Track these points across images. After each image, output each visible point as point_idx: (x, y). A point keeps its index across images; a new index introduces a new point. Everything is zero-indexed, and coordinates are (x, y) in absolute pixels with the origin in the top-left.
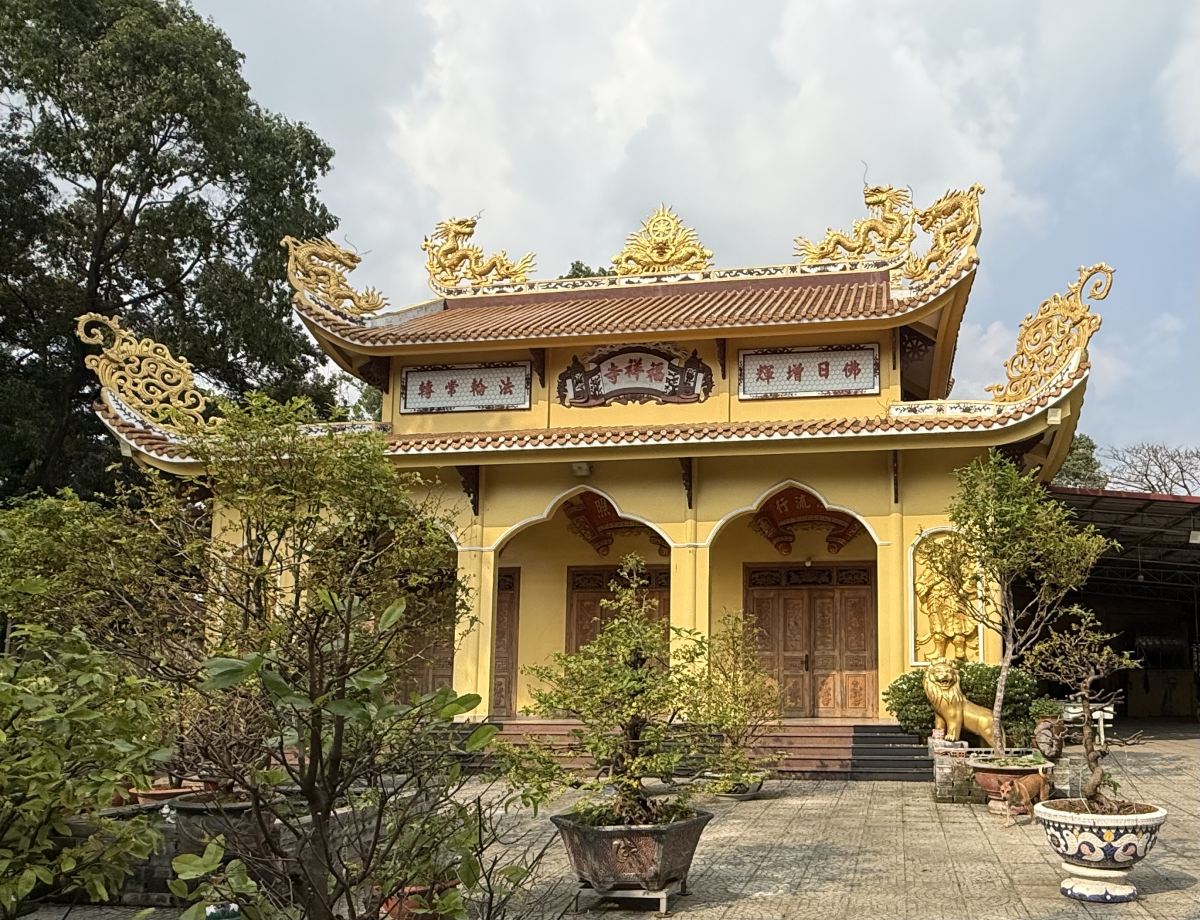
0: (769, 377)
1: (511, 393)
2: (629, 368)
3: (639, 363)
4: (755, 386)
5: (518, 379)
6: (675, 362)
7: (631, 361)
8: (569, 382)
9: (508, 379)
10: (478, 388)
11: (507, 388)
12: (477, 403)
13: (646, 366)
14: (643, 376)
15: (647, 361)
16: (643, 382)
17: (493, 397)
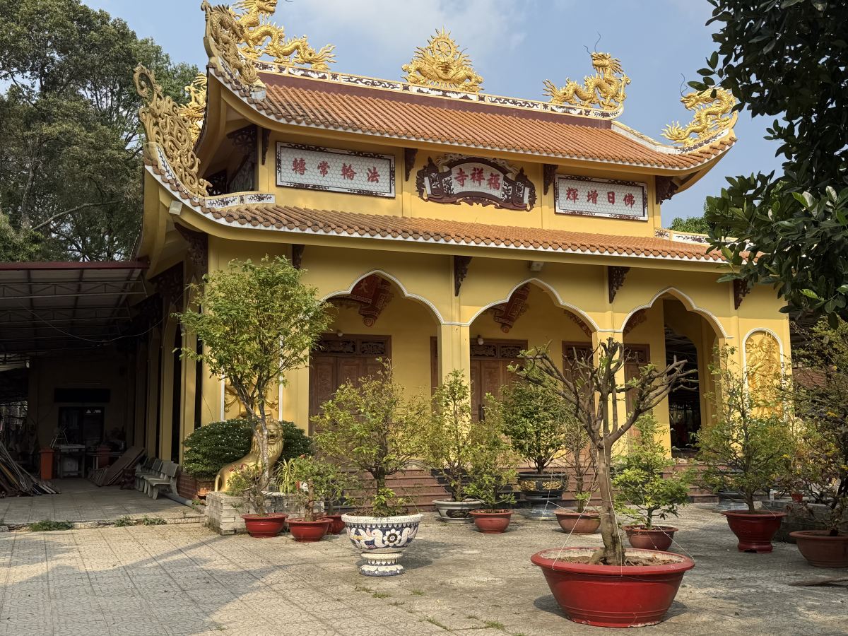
0: (575, 198)
1: (378, 182)
2: (473, 175)
3: (481, 171)
4: (565, 204)
5: (383, 170)
6: (509, 176)
7: (475, 169)
8: (426, 179)
9: (375, 169)
10: (348, 173)
11: (373, 177)
12: (347, 186)
13: (487, 175)
14: (484, 183)
15: (488, 172)
16: (484, 188)
17: (361, 182)
